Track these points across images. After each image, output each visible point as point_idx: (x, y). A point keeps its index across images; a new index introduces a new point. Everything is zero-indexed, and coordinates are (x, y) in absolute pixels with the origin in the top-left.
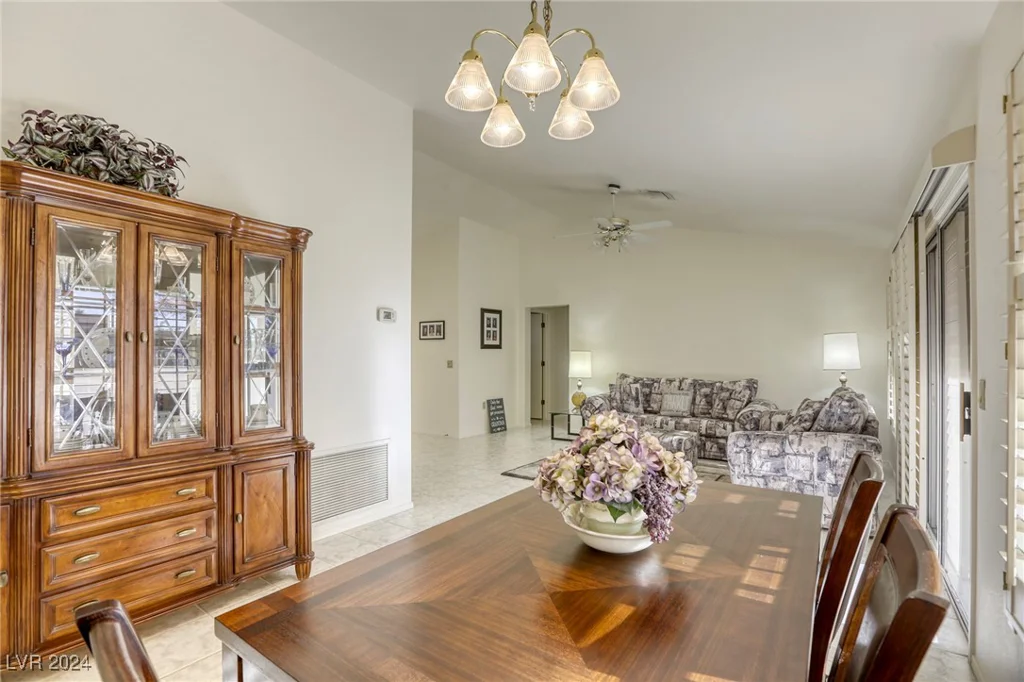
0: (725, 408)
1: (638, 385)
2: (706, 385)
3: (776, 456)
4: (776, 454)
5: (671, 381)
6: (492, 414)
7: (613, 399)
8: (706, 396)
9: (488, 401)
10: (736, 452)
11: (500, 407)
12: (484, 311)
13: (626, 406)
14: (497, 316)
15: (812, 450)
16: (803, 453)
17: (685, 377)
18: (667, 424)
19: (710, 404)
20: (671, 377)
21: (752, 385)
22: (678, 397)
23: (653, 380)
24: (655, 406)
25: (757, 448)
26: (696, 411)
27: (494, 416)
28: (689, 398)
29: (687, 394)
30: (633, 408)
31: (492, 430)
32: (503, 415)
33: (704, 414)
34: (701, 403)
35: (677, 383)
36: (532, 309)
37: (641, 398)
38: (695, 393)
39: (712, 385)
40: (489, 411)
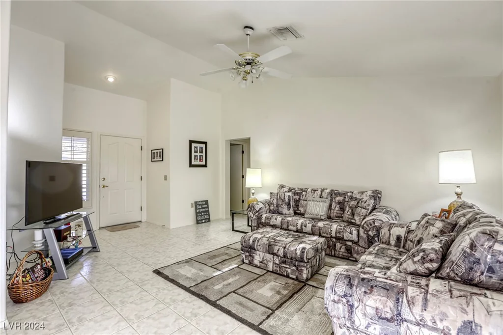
0: (353, 214)
1: (290, 194)
2: (339, 194)
3: (388, 320)
4: (389, 316)
5: (314, 191)
6: (198, 211)
7: (271, 204)
8: (340, 203)
9: (196, 203)
10: (334, 301)
11: (206, 206)
12: (191, 142)
13: (280, 209)
14: (203, 146)
15: (445, 323)
16: (430, 324)
17: (326, 187)
18: (306, 227)
19: (342, 209)
20: (315, 188)
21: (376, 195)
22: (318, 203)
23: (302, 190)
24: (302, 210)
25: (360, 300)
26: (332, 215)
27: (199, 212)
28: (327, 204)
29: (325, 202)
30: (285, 211)
31: (198, 222)
32: (208, 211)
33: (338, 217)
34: (336, 209)
35: (319, 192)
36: (231, 141)
37: (292, 203)
38: (331, 200)
39: (344, 194)
40: (196, 209)
